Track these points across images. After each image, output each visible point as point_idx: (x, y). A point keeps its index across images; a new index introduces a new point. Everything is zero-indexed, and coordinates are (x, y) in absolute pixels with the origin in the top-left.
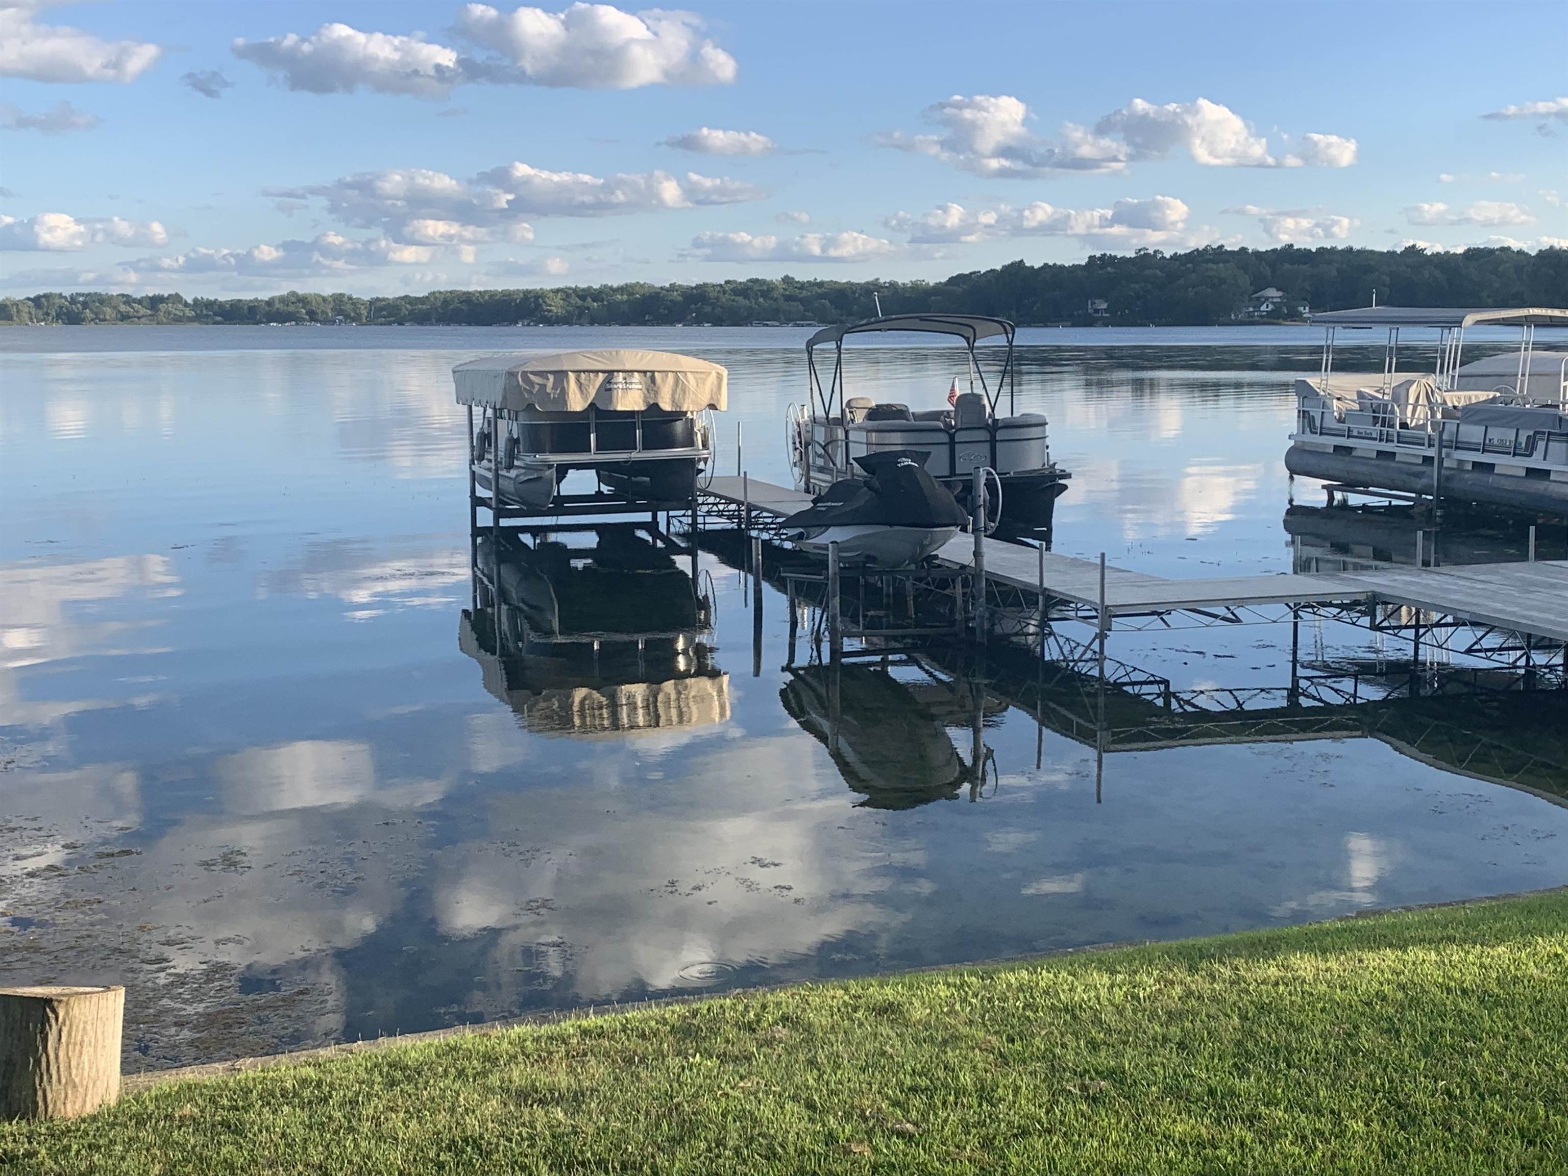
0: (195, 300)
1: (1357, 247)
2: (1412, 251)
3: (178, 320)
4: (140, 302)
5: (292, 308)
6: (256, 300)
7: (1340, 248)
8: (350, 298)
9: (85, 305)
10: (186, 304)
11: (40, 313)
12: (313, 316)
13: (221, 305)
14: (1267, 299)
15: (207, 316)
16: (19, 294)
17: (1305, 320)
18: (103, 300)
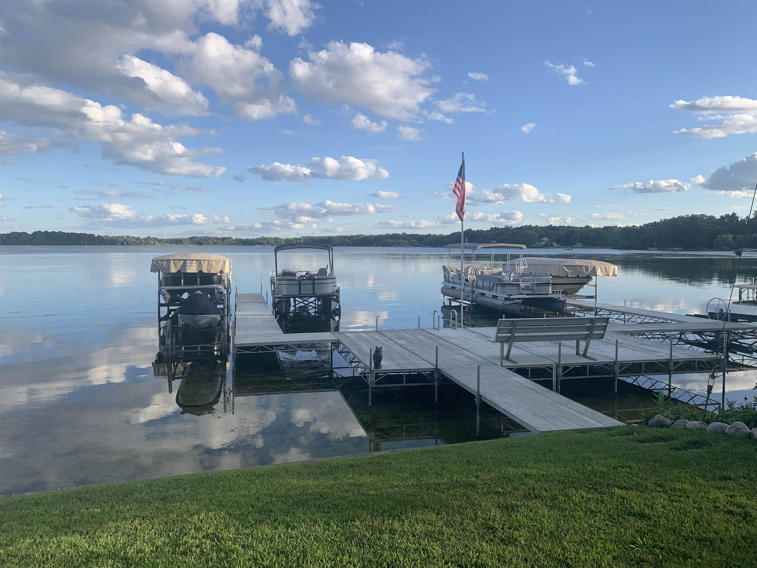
0: (236, 239)
1: (571, 225)
2: (587, 227)
3: (230, 244)
4: (220, 239)
5: (262, 241)
6: (253, 239)
7: (566, 226)
8: (279, 238)
9: (204, 240)
10: (233, 240)
11: (191, 242)
12: (268, 244)
13: (243, 240)
14: (544, 241)
15: (238, 243)
16: (186, 237)
17: (555, 247)
18: (210, 238)
